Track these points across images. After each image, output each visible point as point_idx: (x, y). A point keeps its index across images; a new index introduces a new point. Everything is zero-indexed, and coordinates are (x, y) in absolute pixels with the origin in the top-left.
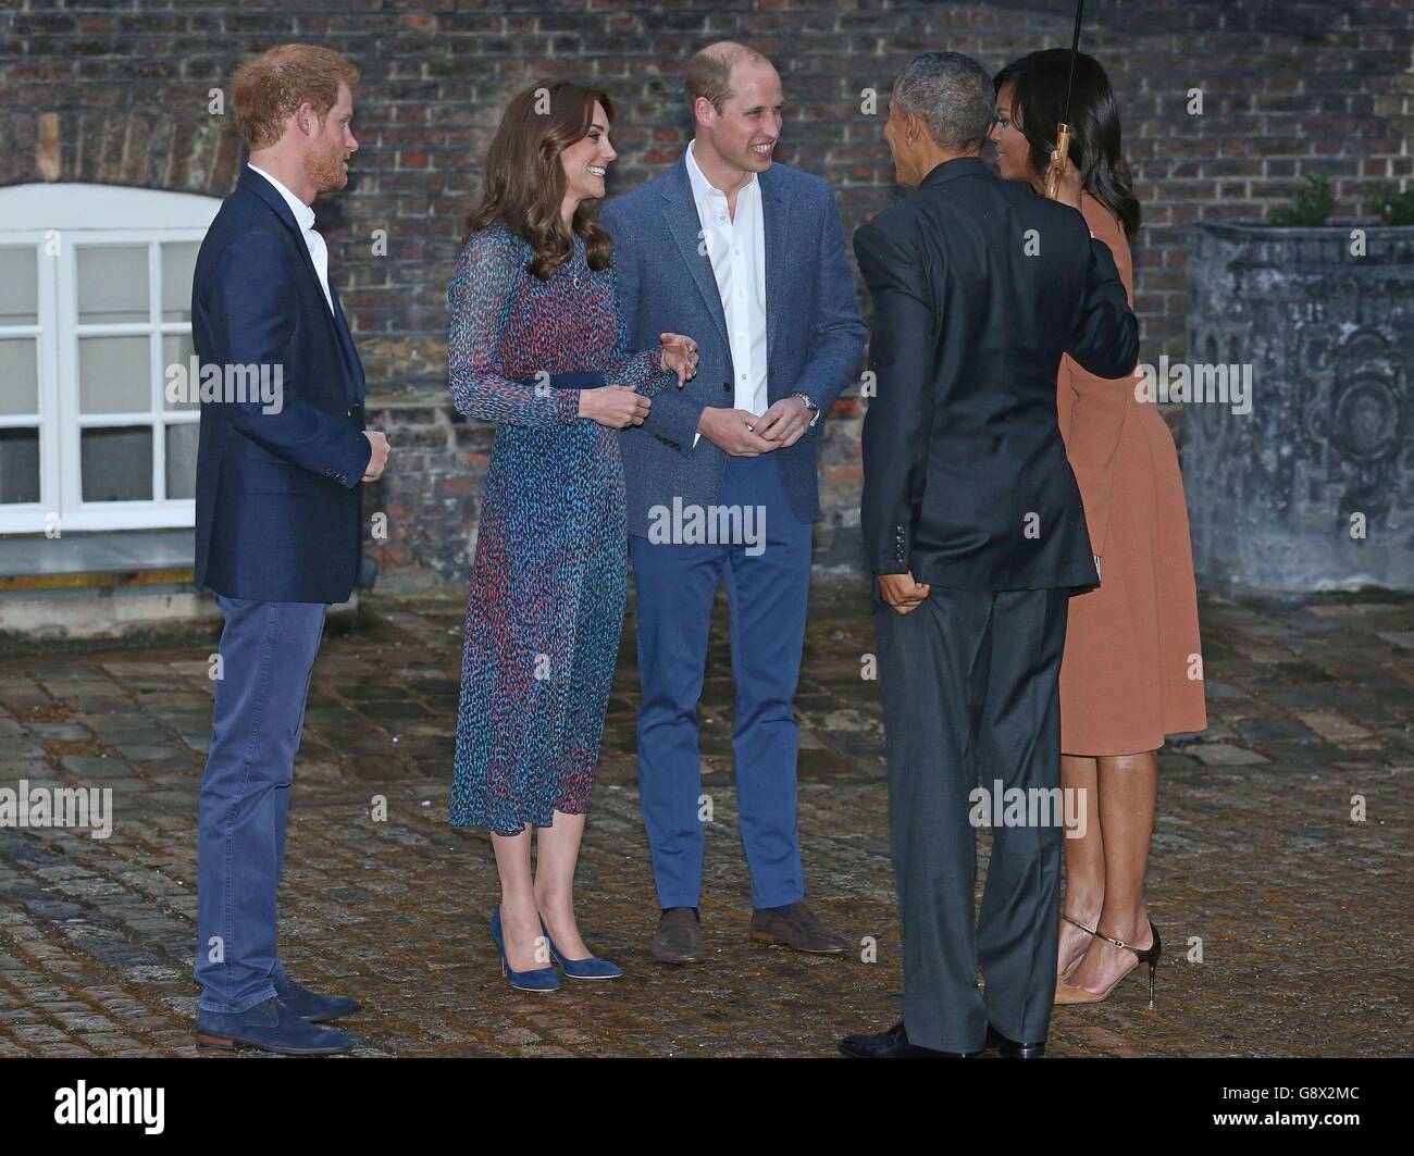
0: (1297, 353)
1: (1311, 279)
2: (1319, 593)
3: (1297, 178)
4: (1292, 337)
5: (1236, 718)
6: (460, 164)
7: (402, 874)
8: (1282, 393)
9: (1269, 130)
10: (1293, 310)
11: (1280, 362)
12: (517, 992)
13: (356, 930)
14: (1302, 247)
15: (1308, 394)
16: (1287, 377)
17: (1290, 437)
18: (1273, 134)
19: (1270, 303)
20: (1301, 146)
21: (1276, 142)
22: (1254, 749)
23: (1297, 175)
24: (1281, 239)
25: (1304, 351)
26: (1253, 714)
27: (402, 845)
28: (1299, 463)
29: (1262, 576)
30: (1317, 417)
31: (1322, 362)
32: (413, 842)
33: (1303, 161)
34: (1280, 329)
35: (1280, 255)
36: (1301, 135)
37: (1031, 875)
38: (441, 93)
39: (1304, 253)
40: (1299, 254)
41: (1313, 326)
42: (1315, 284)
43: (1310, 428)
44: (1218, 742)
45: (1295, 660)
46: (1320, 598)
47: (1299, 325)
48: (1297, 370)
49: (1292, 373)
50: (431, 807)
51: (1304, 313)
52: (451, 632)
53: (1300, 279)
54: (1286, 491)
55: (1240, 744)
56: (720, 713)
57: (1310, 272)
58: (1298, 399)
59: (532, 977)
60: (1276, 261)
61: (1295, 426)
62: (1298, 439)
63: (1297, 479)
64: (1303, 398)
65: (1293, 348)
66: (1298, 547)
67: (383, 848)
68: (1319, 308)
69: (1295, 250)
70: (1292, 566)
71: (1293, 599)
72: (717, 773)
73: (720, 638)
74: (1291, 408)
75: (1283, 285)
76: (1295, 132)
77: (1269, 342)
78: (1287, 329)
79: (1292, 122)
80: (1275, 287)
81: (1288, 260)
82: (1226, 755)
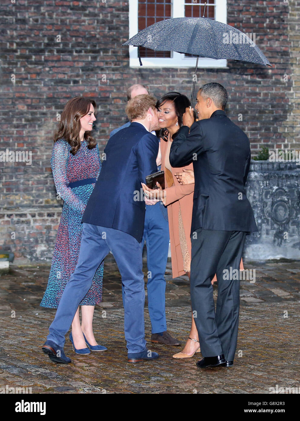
0: (262, 195)
1: (265, 174)
2: (269, 260)
3: (258, 149)
4: (260, 190)
5: (253, 290)
6: (33, 146)
7: (36, 329)
8: (258, 205)
9: (251, 136)
10: (260, 183)
11: (257, 197)
12: (78, 355)
13: (28, 342)
14: (262, 166)
15: (265, 206)
16: (259, 201)
17: (261, 218)
18: (252, 137)
19: (254, 181)
20: (259, 141)
21: (253, 139)
22: (259, 298)
23: (258, 148)
24: (257, 164)
25: (264, 194)
26: (257, 289)
27: (33, 323)
28: (263, 225)
29: (254, 255)
30: (267, 212)
31: (268, 197)
32: (36, 323)
33: (260, 145)
34: (257, 188)
35: (257, 168)
36: (259, 137)
37: (231, 314)
38: (28, 126)
39: (263, 167)
40: (262, 167)
41: (266, 187)
42: (266, 176)
43: (266, 215)
44: (249, 297)
45: (266, 276)
46: (269, 261)
47: (262, 187)
48: (262, 199)
49: (261, 200)
50: (38, 315)
51: (263, 184)
52: (34, 274)
53: (262, 174)
54: (260, 232)
55: (255, 297)
56: (112, 292)
57: (265, 173)
58: (262, 207)
59: (81, 351)
60: (256, 170)
61: (262, 214)
62: (263, 218)
63: (263, 229)
64: (264, 207)
65: (261, 193)
66: (263, 248)
67: (28, 324)
68: (267, 182)
69: (261, 166)
70: (262, 252)
71: (262, 262)
72: (114, 306)
73: (109, 274)
74: (261, 210)
75: (258, 176)
76: (258, 137)
77: (254, 192)
78: (259, 188)
79: (257, 134)
80: (256, 177)
81: (259, 169)
82: (252, 300)
